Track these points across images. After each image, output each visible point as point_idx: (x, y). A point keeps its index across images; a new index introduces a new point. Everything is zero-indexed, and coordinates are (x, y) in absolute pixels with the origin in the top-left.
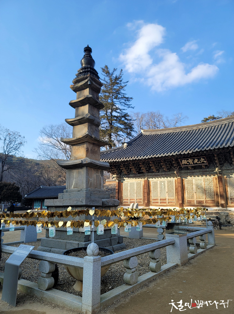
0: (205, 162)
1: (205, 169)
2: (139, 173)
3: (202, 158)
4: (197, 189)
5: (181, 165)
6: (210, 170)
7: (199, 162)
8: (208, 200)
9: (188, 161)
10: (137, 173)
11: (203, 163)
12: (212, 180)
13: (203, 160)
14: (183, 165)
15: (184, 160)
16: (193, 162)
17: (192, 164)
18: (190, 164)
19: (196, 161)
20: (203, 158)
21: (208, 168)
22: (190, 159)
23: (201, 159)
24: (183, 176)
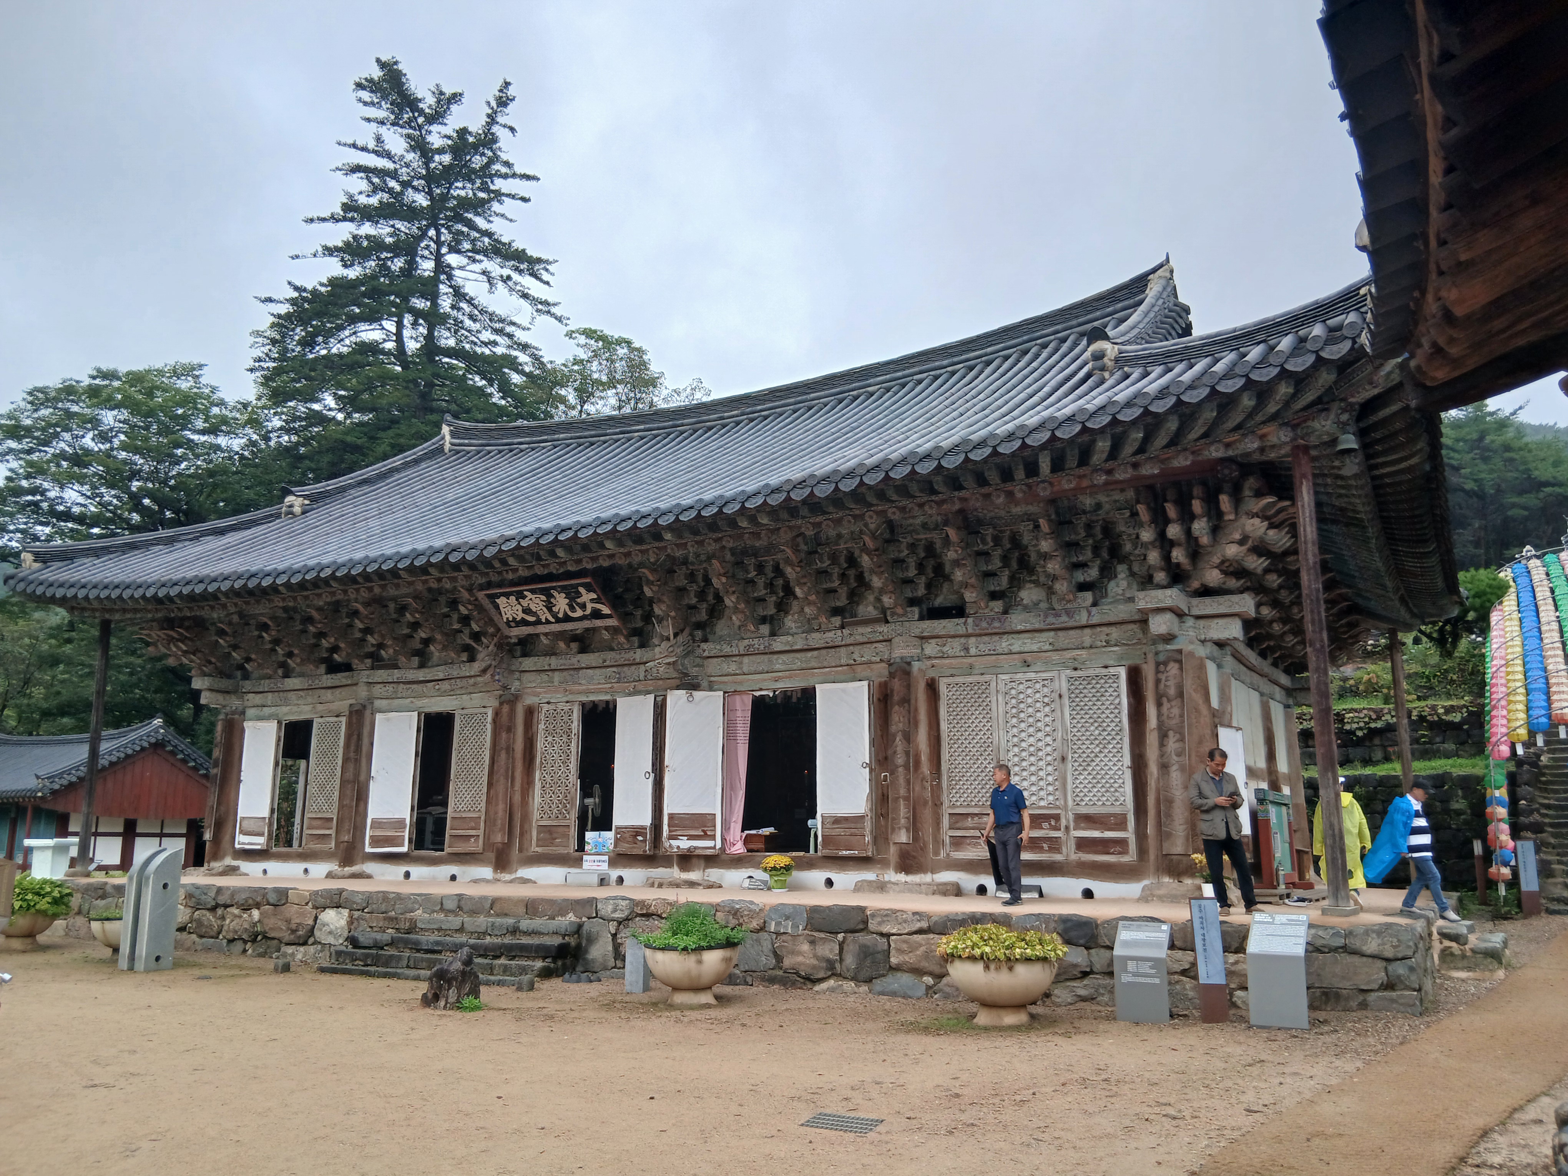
2: (330, 669)
3: (582, 590)
5: (503, 626)
7: (579, 613)
9: (525, 603)
10: (322, 668)
11: (596, 614)
13: (592, 601)
15: (504, 599)
16: (550, 609)
17: (548, 622)
18: (538, 622)
19: (561, 603)
20: (589, 588)
21: (641, 646)
22: (533, 591)
23: (581, 594)
24: (529, 690)
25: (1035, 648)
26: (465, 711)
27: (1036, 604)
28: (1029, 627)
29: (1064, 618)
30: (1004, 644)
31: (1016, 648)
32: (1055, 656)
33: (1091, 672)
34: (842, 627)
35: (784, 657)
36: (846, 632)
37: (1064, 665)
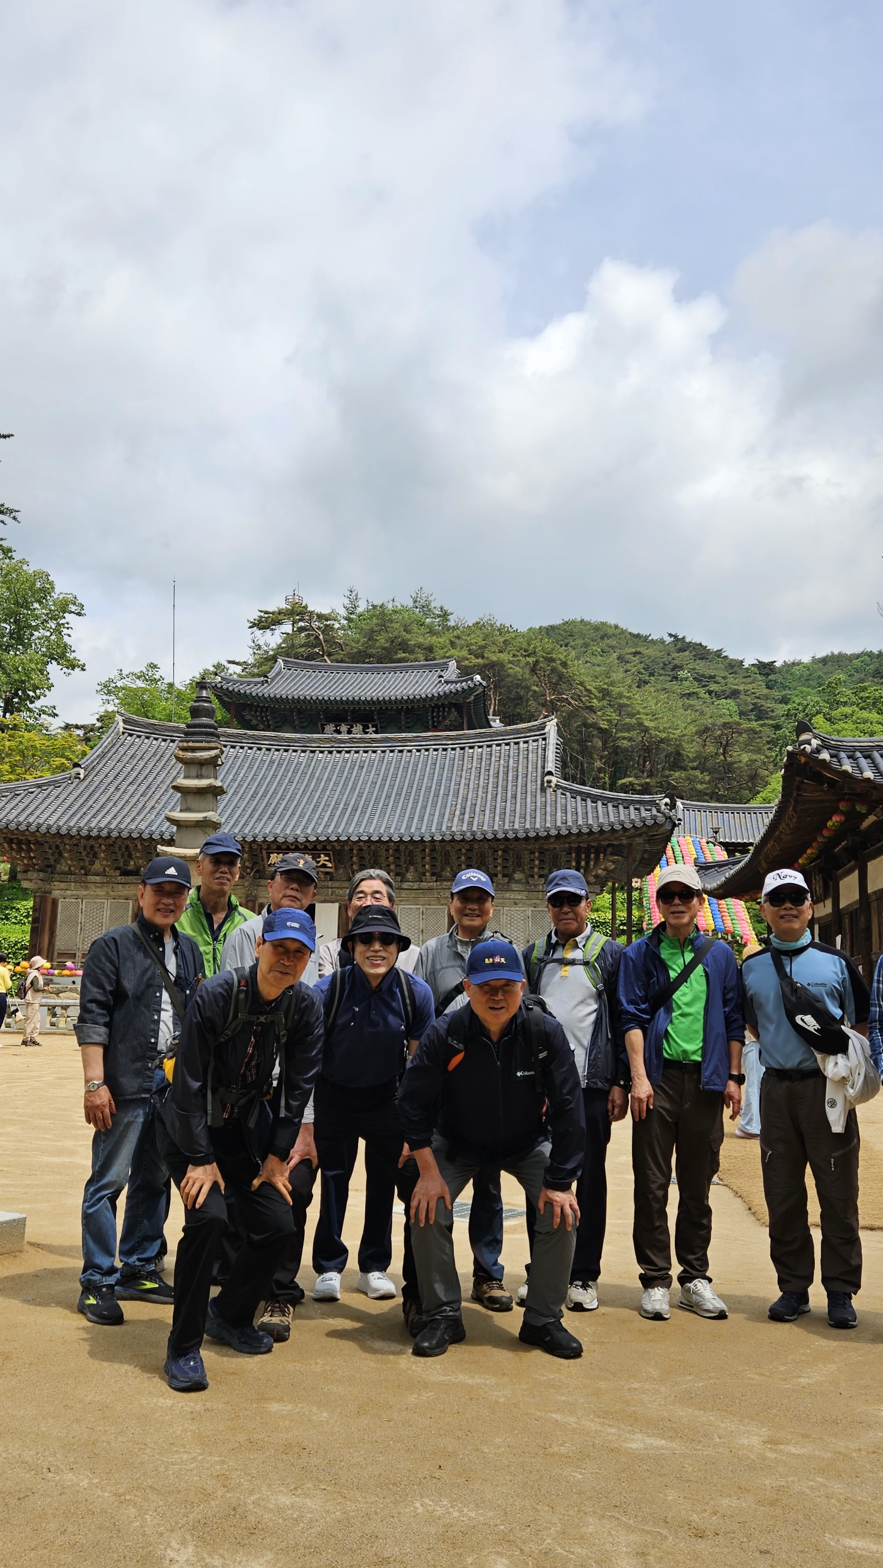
0: (329, 865)
1: (325, 881)
2: (125, 873)
3: (322, 856)
5: (266, 866)
6: (337, 884)
10: (118, 872)
11: (324, 866)
13: (325, 860)
14: (269, 865)
15: (276, 855)
20: (326, 855)
23: (320, 857)
25: (520, 898)
27: (520, 880)
28: (519, 889)
29: (533, 887)
30: (507, 895)
31: (512, 897)
32: (528, 902)
33: (541, 909)
34: (436, 881)
35: (406, 891)
36: (438, 883)
37: (531, 905)
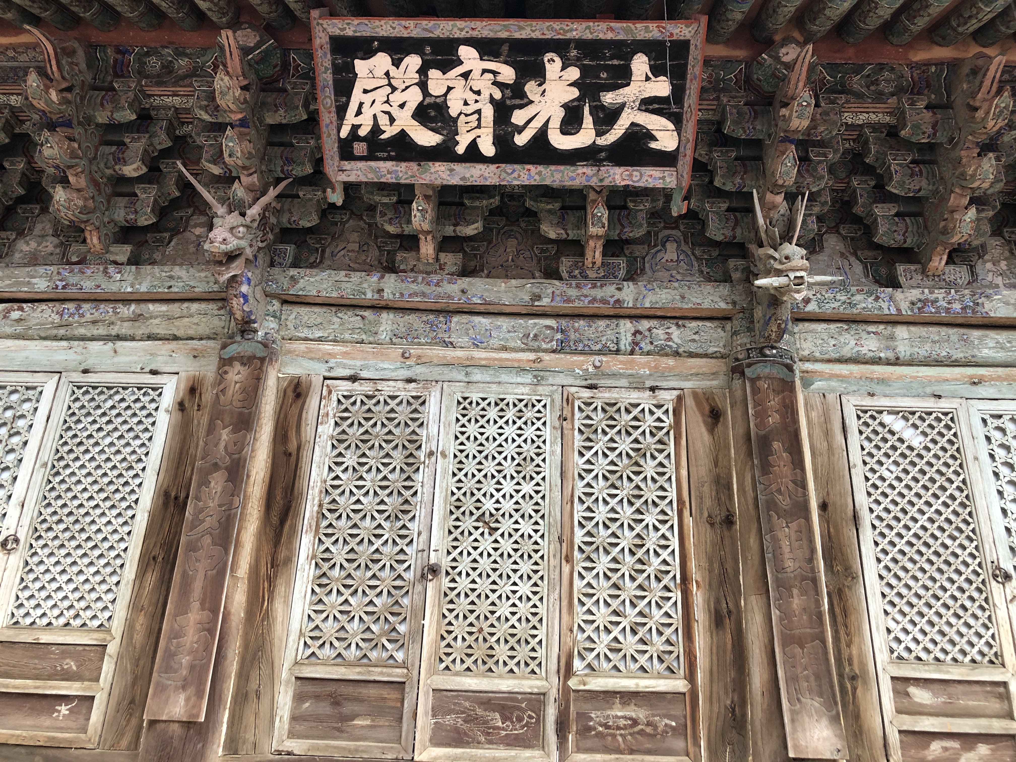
0: (667, 137)
3: (639, 65)
4: (468, 523)
6: (661, 296)
7: (584, 135)
8: (593, 695)
9: (440, 83)
12: (668, 421)
16: (502, 115)
19: (551, 98)
21: (631, 277)
24: (301, 346)
26: (92, 378)
